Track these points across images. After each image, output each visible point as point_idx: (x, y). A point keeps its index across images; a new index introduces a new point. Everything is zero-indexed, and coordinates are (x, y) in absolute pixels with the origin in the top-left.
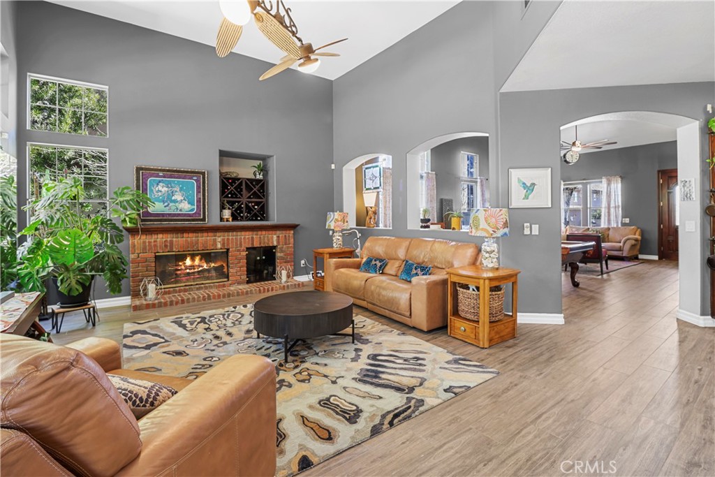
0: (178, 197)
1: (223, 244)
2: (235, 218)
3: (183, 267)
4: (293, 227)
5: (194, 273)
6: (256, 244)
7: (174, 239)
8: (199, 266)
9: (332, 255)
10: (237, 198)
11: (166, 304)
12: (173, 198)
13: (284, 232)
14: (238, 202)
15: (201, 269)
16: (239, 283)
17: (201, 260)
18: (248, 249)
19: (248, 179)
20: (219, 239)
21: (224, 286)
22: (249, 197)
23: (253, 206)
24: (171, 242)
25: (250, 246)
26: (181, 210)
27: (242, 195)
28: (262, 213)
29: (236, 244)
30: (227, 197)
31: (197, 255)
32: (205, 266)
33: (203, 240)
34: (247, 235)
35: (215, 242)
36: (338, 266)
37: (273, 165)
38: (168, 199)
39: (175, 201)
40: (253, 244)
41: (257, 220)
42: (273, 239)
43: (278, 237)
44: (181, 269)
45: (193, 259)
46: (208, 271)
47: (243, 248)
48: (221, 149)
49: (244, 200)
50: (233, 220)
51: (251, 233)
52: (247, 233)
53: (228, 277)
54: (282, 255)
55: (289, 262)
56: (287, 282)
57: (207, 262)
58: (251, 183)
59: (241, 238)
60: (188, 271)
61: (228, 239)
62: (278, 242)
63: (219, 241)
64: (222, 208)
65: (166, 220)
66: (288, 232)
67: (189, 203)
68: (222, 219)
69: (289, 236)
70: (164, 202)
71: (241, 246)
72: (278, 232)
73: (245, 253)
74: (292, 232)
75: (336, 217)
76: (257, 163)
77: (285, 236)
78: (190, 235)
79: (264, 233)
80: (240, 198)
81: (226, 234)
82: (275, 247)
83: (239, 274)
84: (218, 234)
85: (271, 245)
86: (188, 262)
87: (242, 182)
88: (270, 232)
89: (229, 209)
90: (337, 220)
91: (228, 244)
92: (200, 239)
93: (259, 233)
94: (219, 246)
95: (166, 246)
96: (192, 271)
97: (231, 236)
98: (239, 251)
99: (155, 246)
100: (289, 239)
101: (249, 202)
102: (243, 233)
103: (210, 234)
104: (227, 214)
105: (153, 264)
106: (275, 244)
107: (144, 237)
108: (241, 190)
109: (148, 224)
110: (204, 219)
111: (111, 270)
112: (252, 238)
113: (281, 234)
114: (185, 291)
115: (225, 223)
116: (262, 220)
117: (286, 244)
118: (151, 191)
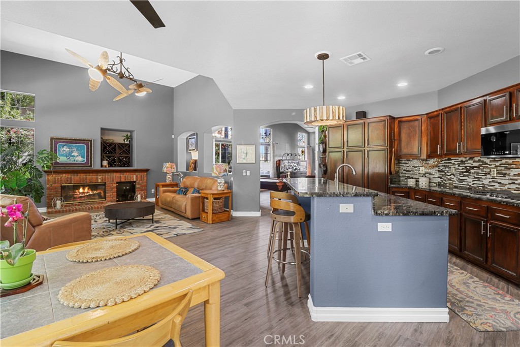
0: (75, 154)
1: (102, 180)
2: (110, 165)
3: (78, 193)
4: (146, 171)
5: (84, 196)
6: (123, 180)
7: (72, 177)
8: (88, 193)
9: (164, 186)
10: (112, 154)
11: (66, 211)
12: (72, 154)
13: (140, 173)
14: (113, 156)
15: (88, 194)
16: (112, 202)
17: (88, 189)
18: (117, 183)
19: (119, 143)
20: (100, 177)
21: (102, 203)
22: (120, 154)
23: (123, 159)
24: (71, 178)
25: (119, 181)
26: (77, 161)
27: (115, 153)
28: (128, 163)
29: (110, 180)
30: (106, 153)
31: (87, 186)
32: (91, 193)
33: (90, 177)
34: (118, 175)
35: (97, 179)
36: (165, 192)
37: (135, 135)
38: (69, 155)
39: (74, 156)
40: (120, 180)
41: (124, 166)
42: (134, 177)
43: (137, 176)
44: (77, 194)
45: (84, 189)
46: (94, 195)
47: (115, 182)
48: (102, 127)
49: (117, 155)
50: (109, 167)
51: (119, 174)
52: (117, 174)
53: (105, 198)
54: (139, 186)
55: (143, 190)
56: (141, 201)
57: (92, 190)
58: (121, 146)
59: (113, 177)
60: (81, 195)
61: (105, 177)
62: (137, 179)
63: (99, 178)
64: (102, 160)
65: (68, 167)
66: (143, 173)
67: (82, 157)
68: (102, 166)
69: (144, 176)
70: (67, 157)
71: (113, 181)
72: (137, 174)
73: (115, 185)
74: (146, 173)
75: (167, 166)
76: (125, 134)
77: (141, 176)
78: (82, 175)
79: (128, 174)
81: (104, 174)
82: (135, 182)
83: (112, 196)
84: (99, 174)
85: (132, 180)
86: (81, 190)
87: (115, 145)
88: (132, 173)
89: (107, 160)
90: (168, 167)
91: (105, 180)
92: (88, 177)
93: (125, 174)
94: (100, 181)
95: (67, 181)
96: (83, 195)
97: (107, 175)
98: (111, 183)
99: (61, 180)
100: (144, 178)
101: (120, 156)
102: (115, 174)
103: (94, 174)
104: (105, 163)
105: (60, 190)
106: (135, 180)
107: (54, 176)
108: (115, 150)
109: (57, 169)
110: (91, 166)
111: (35, 191)
112: (120, 177)
113: (139, 175)
114: (79, 205)
115: (104, 168)
116: (128, 166)
117: (141, 180)
118: (59, 150)
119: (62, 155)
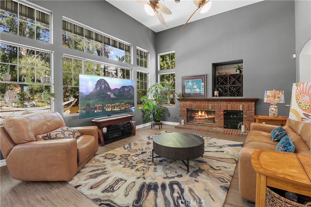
0: (195, 87)
1: (212, 107)
2: (220, 95)
3: (198, 116)
4: (255, 100)
5: (202, 119)
6: (229, 109)
7: (193, 104)
8: (204, 116)
12: (193, 87)
13: (247, 103)
15: (205, 117)
16: (220, 127)
17: (205, 113)
18: (224, 111)
19: (231, 75)
20: (210, 105)
21: (212, 127)
22: (231, 84)
26: (196, 92)
27: (227, 83)
28: (239, 92)
29: (219, 108)
30: (218, 85)
31: (203, 111)
32: (207, 117)
33: (204, 104)
34: (224, 104)
35: (208, 107)
39: (194, 88)
40: (227, 108)
41: (234, 96)
42: (240, 107)
43: (243, 106)
44: (197, 116)
45: (202, 113)
46: (209, 119)
47: (222, 110)
48: (213, 63)
49: (228, 86)
51: (226, 103)
52: (224, 103)
53: (215, 123)
54: (247, 116)
56: (244, 132)
57: (208, 115)
59: (221, 105)
60: (200, 117)
61: (214, 105)
62: (243, 109)
63: (210, 106)
64: (214, 91)
65: (195, 96)
66: (251, 103)
67: (199, 89)
68: (213, 95)
69: (252, 106)
70: (190, 89)
71: (221, 109)
72: (243, 103)
73: (223, 113)
74: (254, 103)
77: (249, 106)
78: (199, 102)
79: (234, 103)
80: (225, 85)
81: (213, 103)
82: (242, 111)
83: (219, 122)
84: (210, 102)
85: (239, 110)
86: (200, 114)
87: (227, 76)
88: (239, 103)
89: (218, 90)
92: (202, 104)
93: (231, 103)
94: (210, 108)
95: (190, 106)
96: (201, 118)
97: (216, 104)
98: (220, 111)
99: (187, 106)
100: (251, 108)
101: (231, 87)
102: (222, 103)
103: (206, 102)
104: (216, 93)
105: (186, 113)
106: (241, 109)
108: (227, 81)
109: (185, 98)
110: (205, 96)
112: (227, 105)
113: (246, 104)
114: (196, 125)
115: (215, 98)
116: (238, 96)
117: (249, 110)
118: (187, 85)
119: (188, 88)
